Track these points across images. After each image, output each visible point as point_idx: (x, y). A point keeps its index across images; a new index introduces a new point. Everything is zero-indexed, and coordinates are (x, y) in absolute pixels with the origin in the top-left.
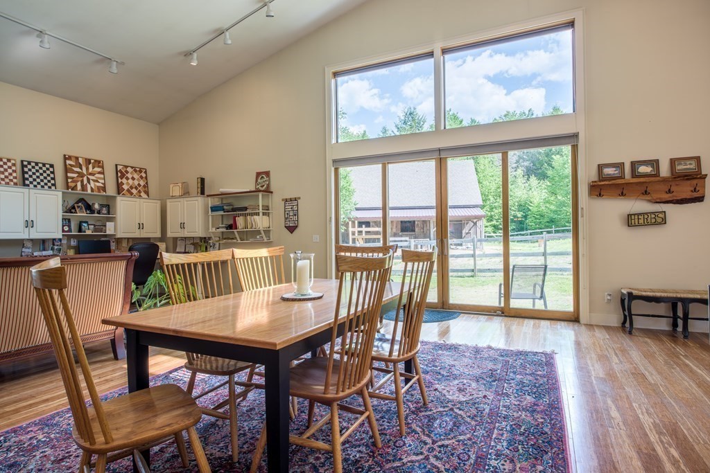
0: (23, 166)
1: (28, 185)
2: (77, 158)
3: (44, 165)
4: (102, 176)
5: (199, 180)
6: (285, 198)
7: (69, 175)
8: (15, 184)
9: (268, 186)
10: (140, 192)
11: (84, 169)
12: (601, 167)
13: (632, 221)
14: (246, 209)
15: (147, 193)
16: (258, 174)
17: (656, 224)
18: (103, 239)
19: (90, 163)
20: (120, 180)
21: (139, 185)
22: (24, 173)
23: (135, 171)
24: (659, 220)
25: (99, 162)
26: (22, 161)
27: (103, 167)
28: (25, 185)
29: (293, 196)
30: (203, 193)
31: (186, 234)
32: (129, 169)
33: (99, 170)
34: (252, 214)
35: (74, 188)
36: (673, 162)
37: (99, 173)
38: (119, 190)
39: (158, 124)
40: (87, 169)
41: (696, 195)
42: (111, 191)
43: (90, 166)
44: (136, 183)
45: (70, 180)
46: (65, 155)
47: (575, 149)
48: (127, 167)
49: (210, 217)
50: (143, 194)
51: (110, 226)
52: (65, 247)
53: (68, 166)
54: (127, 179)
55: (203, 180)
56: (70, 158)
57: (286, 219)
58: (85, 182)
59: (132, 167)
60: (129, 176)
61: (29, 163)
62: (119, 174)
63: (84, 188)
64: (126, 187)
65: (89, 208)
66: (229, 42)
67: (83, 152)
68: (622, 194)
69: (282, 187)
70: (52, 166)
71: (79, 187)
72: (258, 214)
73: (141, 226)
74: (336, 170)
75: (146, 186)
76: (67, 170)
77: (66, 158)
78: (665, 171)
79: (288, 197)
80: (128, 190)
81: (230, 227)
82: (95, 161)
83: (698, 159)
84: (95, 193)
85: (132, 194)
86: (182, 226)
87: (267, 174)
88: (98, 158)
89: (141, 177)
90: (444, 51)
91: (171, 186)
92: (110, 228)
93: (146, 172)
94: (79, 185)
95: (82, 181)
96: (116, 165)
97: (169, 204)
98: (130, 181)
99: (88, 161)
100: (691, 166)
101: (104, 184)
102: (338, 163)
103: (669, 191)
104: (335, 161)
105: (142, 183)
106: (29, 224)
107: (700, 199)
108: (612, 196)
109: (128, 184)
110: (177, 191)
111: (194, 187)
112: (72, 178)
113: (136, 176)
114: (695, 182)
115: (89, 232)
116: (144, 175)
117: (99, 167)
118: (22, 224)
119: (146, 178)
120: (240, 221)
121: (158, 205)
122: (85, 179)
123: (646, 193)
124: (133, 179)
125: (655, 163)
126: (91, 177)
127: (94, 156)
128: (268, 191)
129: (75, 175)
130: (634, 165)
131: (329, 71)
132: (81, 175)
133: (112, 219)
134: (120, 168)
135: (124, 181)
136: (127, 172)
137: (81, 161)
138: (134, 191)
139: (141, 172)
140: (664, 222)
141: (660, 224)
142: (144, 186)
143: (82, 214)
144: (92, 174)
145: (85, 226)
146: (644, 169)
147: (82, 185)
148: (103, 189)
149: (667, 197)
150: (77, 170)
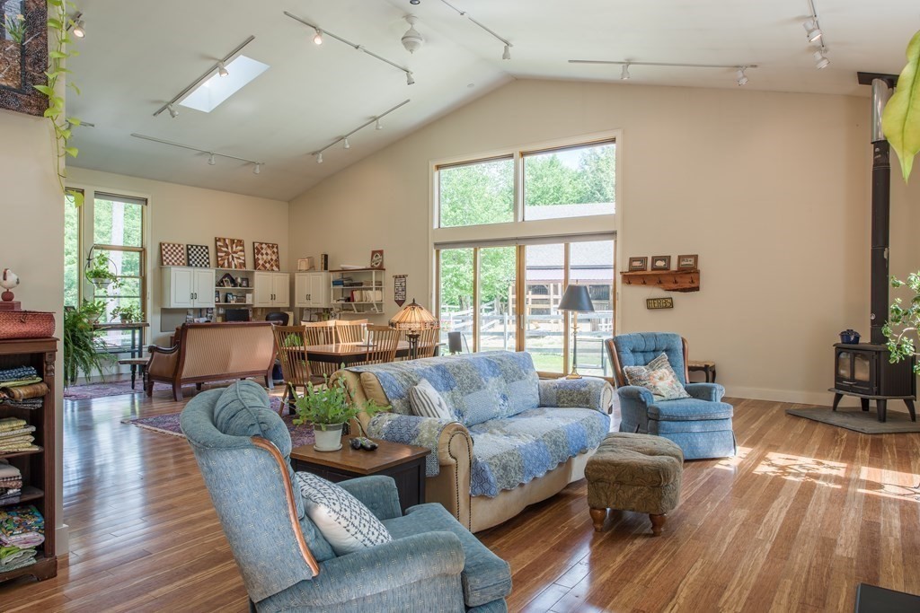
0: (188, 249)
1: (191, 265)
2: (224, 240)
3: (202, 247)
4: (242, 253)
5: (323, 256)
6: (395, 275)
7: (219, 254)
8: (184, 264)
9: (382, 263)
10: (272, 266)
11: (230, 248)
12: (632, 260)
13: (652, 304)
14: (361, 284)
15: (278, 266)
16: (374, 253)
17: (666, 307)
18: (243, 308)
19: (234, 243)
20: (256, 256)
21: (272, 259)
22: (188, 255)
23: (269, 247)
24: (668, 305)
25: (241, 241)
26: (187, 246)
27: (243, 246)
28: (189, 265)
29: (402, 274)
30: (326, 268)
31: (311, 305)
32: (264, 245)
33: (240, 248)
34: (367, 289)
35: (222, 266)
36: (680, 258)
37: (241, 251)
38: (256, 265)
39: (290, 202)
40: (232, 248)
41: (693, 285)
42: (249, 267)
43: (234, 246)
44: (269, 257)
45: (219, 259)
46: (216, 238)
47: (616, 241)
48: (261, 244)
49: (332, 290)
50: (275, 268)
51: (249, 296)
52: (215, 314)
53: (218, 247)
54: (262, 254)
55: (326, 256)
56: (219, 240)
57: (395, 293)
58: (231, 260)
59: (266, 244)
60: (264, 251)
61: (192, 246)
62: (256, 251)
63: (230, 266)
64: (261, 262)
65: (233, 282)
66: (348, 146)
67: (228, 234)
68: (644, 283)
69: (393, 265)
70: (207, 248)
71: (226, 265)
72: (371, 289)
73: (273, 297)
74: (438, 252)
76: (217, 250)
77: (217, 240)
78: (674, 267)
79: (398, 274)
80: (263, 265)
81: (348, 300)
82: (238, 240)
83: (696, 257)
84: (238, 269)
85: (266, 268)
86: (308, 297)
87: (381, 252)
88: (240, 239)
89: (274, 252)
90: (523, 154)
91: (299, 261)
92: (249, 299)
93: (277, 248)
94: (226, 261)
95: (228, 259)
96: (254, 243)
97: (297, 277)
98: (265, 256)
99: (232, 241)
100: (691, 262)
101: (244, 260)
102: (439, 246)
103: (676, 282)
104: (436, 244)
105: (274, 258)
106: (194, 296)
107: (697, 289)
108: (637, 284)
109: (263, 259)
110: (304, 265)
111: (319, 262)
112: (221, 257)
113: (269, 252)
114: (692, 275)
115: (233, 303)
116: (275, 250)
117: (241, 246)
118: (189, 296)
119: (277, 253)
120: (357, 295)
121: (287, 277)
122: (230, 256)
123: (660, 282)
124: (267, 254)
125: (667, 259)
126: (234, 255)
127: (236, 237)
128: (381, 268)
129: (223, 254)
130: (655, 259)
131: (433, 165)
132: (227, 253)
133: (250, 291)
134: (256, 245)
135: (260, 256)
136: (262, 248)
137: (227, 241)
138: (267, 265)
139: (273, 247)
140: (672, 306)
141: (669, 307)
142: (276, 261)
143: (229, 287)
144: (236, 253)
145: (230, 297)
146: (660, 264)
147: (228, 262)
148: (244, 265)
149: (674, 286)
150: (225, 249)
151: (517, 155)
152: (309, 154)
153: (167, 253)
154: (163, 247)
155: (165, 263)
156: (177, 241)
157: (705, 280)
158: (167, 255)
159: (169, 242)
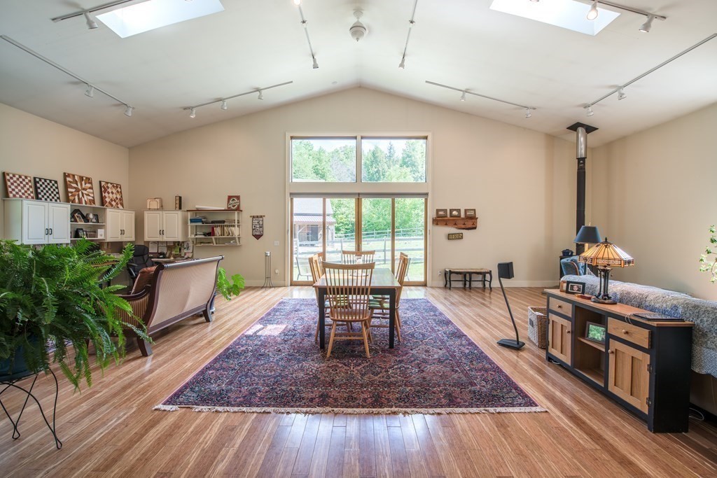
0: (36, 183)
1: (41, 199)
2: (74, 176)
3: (51, 181)
4: (91, 191)
5: (178, 198)
6: (253, 215)
7: (69, 190)
8: (33, 198)
9: (239, 206)
10: (117, 204)
11: (79, 184)
12: (438, 211)
13: (450, 237)
14: (224, 222)
15: (122, 205)
16: (230, 197)
17: (459, 239)
19: (83, 180)
20: (104, 194)
21: (117, 198)
22: (36, 188)
23: (113, 186)
24: (460, 237)
25: (89, 179)
26: (35, 178)
27: (91, 183)
28: (37, 198)
29: (259, 214)
30: (180, 208)
31: (165, 239)
32: (109, 185)
33: (89, 185)
34: (230, 226)
35: (73, 201)
36: (466, 210)
37: (90, 188)
38: (103, 202)
39: (129, 148)
40: (81, 185)
41: (474, 226)
42: (97, 204)
43: (83, 182)
44: (115, 196)
45: (70, 194)
46: (65, 173)
47: (426, 200)
48: (107, 183)
49: (189, 227)
50: (119, 206)
51: (100, 232)
53: (68, 183)
54: (109, 193)
55: (180, 198)
56: (69, 175)
57: (253, 230)
58: (81, 196)
59: (111, 184)
60: (110, 190)
61: (40, 179)
62: (103, 189)
63: (80, 202)
64: (108, 200)
65: (86, 219)
66: (226, 108)
67: (78, 171)
68: (446, 224)
69: (250, 207)
70: (56, 182)
71: (77, 200)
72: (234, 226)
73: (122, 232)
74: (292, 199)
75: (121, 199)
76: (66, 185)
77: (66, 176)
78: (463, 215)
79: (255, 215)
80: (110, 203)
81: (209, 234)
82: (86, 178)
83: (475, 210)
84: (87, 205)
85: (112, 205)
86: (162, 232)
87: (238, 198)
89: (118, 192)
90: (362, 138)
91: (149, 201)
92: (101, 235)
93: (120, 188)
94: (76, 197)
95: (78, 195)
96: (100, 182)
97: (147, 215)
98: (111, 195)
99: (81, 178)
100: (472, 213)
101: (93, 197)
102: (293, 195)
103: (464, 224)
104: (291, 194)
105: (119, 197)
106: (49, 232)
107: (475, 228)
108: (442, 225)
109: (109, 197)
110: (155, 205)
111: (171, 202)
112: (72, 192)
113: (114, 191)
114: (473, 220)
116: (119, 190)
117: (89, 183)
118: (43, 232)
119: (121, 192)
120: (218, 231)
121: (132, 215)
122: (80, 193)
123: (455, 224)
124: (112, 193)
125: (459, 211)
126: (84, 192)
127: (85, 175)
128: (238, 209)
129: (73, 190)
130: (451, 211)
131: (288, 136)
132: (77, 190)
133: (101, 227)
134: (103, 184)
135: (106, 195)
136: (108, 187)
137: (76, 178)
138: (114, 203)
139: (117, 187)
140: (462, 238)
142: (120, 199)
143: (81, 223)
144: (85, 189)
145: (81, 233)
146: (455, 213)
147: (79, 199)
148: (93, 201)
149: (463, 226)
150: (74, 185)
151: (359, 138)
152: (181, 108)
153: (12, 184)
154: (8, 177)
155: (11, 195)
156: (23, 173)
157: (479, 223)
158: (13, 187)
159: (14, 172)
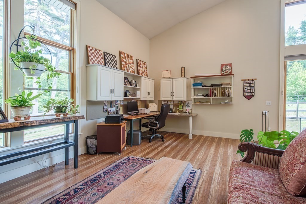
0: (105, 56)
2: (124, 53)
3: (113, 56)
4: (133, 65)
5: (183, 69)
6: (244, 79)
7: (122, 63)
9: (231, 72)
10: (145, 75)
11: (127, 60)
14: (221, 85)
15: (147, 76)
16: (222, 66)
18: (132, 101)
19: (129, 57)
20: (139, 68)
21: (145, 71)
22: (105, 60)
23: (143, 63)
25: (131, 57)
26: (104, 52)
29: (250, 78)
30: (185, 76)
31: (174, 99)
32: (141, 62)
33: (132, 61)
35: (124, 70)
37: (132, 63)
38: (138, 72)
39: (150, 39)
43: (129, 59)
45: (123, 66)
46: (120, 51)
48: (140, 61)
49: (192, 90)
51: (138, 93)
52: (119, 105)
53: (122, 58)
56: (122, 53)
57: (244, 91)
59: (142, 61)
60: (141, 66)
61: (107, 53)
62: (138, 65)
64: (140, 72)
67: (127, 51)
70: (115, 57)
73: (149, 94)
74: (285, 62)
75: (147, 72)
76: (121, 60)
77: (120, 53)
79: (247, 78)
80: (141, 74)
81: (208, 95)
82: (131, 56)
84: (131, 74)
85: (143, 76)
86: (172, 94)
87: (230, 65)
88: (132, 55)
91: (163, 72)
92: (138, 95)
94: (126, 68)
95: (127, 67)
96: (137, 59)
97: (162, 82)
99: (128, 55)
101: (134, 69)
104: (286, 57)
106: (112, 91)
109: (141, 70)
110: (167, 75)
113: (143, 66)
115: (130, 97)
116: (146, 66)
118: (109, 91)
119: (146, 68)
120: (215, 92)
121: (153, 82)
122: (128, 65)
124: (143, 68)
126: (130, 65)
127: (130, 54)
129: (124, 63)
132: (126, 63)
133: (138, 90)
134: (138, 61)
136: (141, 64)
137: (126, 55)
138: (143, 74)
139: (145, 64)
143: (128, 86)
144: (130, 63)
145: (128, 94)
147: (127, 69)
148: (134, 72)
150: (125, 60)
153: (91, 54)
154: (89, 49)
155: (91, 62)
156: (98, 48)
158: (92, 57)
159: (93, 46)
